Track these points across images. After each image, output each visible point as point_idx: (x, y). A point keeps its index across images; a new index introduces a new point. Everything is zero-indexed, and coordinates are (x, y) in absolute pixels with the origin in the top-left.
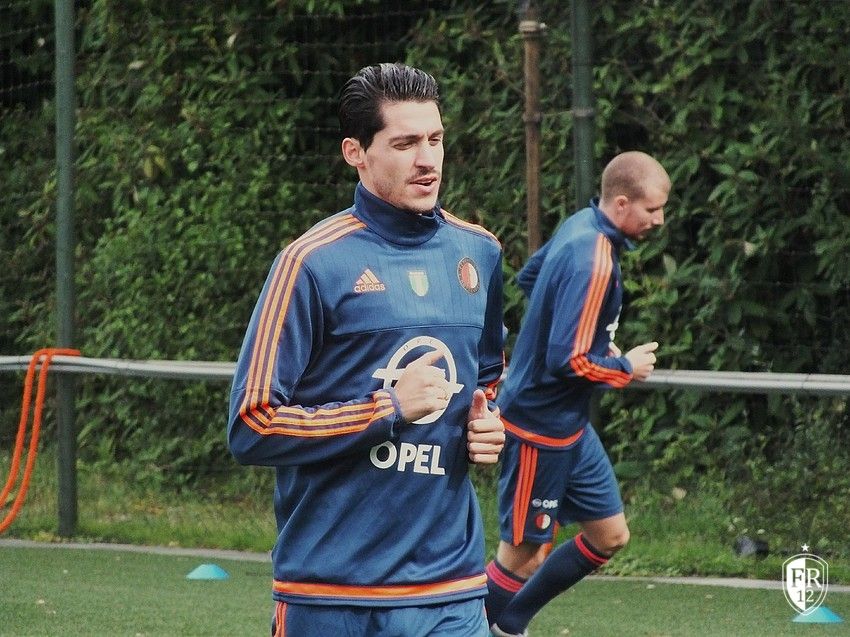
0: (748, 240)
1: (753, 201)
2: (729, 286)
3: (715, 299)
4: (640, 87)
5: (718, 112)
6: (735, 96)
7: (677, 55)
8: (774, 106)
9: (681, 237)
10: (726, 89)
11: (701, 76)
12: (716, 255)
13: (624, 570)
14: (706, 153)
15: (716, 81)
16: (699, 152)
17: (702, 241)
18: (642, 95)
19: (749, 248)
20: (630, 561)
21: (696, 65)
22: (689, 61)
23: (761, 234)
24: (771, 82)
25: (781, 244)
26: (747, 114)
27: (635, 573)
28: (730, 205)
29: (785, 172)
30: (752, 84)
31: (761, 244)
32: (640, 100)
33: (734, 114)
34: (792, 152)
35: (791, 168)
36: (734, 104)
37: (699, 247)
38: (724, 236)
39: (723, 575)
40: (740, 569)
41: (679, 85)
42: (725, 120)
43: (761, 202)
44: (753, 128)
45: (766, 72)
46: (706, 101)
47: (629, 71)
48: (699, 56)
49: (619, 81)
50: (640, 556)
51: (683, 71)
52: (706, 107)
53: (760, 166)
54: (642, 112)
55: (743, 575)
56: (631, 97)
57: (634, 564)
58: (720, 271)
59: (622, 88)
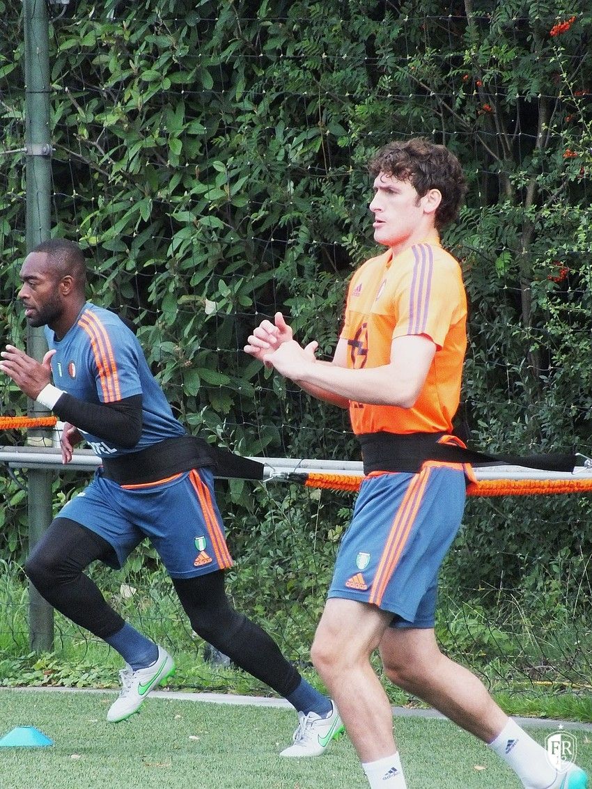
0: (209, 297)
1: (216, 251)
2: (185, 352)
3: (170, 367)
4: (84, 116)
5: (177, 148)
6: (197, 128)
7: (130, 80)
8: (244, 141)
9: (129, 294)
10: (186, 120)
11: (156, 105)
12: (170, 314)
13: (81, 682)
14: (161, 194)
15: (175, 110)
16: (153, 195)
17: (152, 298)
18: (87, 126)
19: (211, 308)
20: (87, 670)
21: (152, 91)
22: (144, 86)
23: (224, 290)
24: (239, 112)
25: (248, 302)
26: (209, 149)
27: (95, 685)
28: (189, 255)
29: (255, 217)
30: (216, 114)
31: (223, 302)
32: (84, 133)
33: (195, 150)
34: (264, 195)
35: (262, 213)
36: (194, 136)
37: (149, 306)
38: (179, 293)
39: (200, 689)
40: (219, 682)
41: (133, 115)
42: (184, 156)
43: (225, 253)
44: (218, 165)
45: (234, 100)
46: (162, 134)
47: (72, 99)
48: (156, 81)
49: (60, 110)
50: (100, 665)
51: (137, 99)
52: (162, 142)
53: (226, 211)
54: (86, 147)
55: (222, 689)
56: (75, 128)
57: (94, 673)
58: (174, 334)
59: (64, 118)
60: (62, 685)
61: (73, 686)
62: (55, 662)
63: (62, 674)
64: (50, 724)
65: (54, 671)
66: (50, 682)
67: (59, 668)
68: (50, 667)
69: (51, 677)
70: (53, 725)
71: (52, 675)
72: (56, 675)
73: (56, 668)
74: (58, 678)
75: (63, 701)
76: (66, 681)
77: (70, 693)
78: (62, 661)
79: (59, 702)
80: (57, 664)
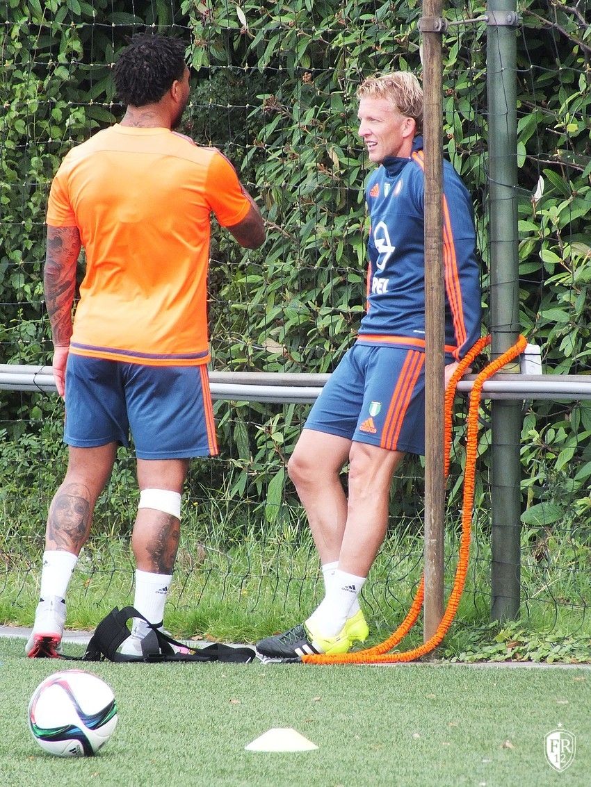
13: (552, 656)
20: (560, 641)
27: (568, 660)
57: (567, 645)
60: (530, 660)
61: (542, 661)
62: (521, 632)
63: (529, 647)
64: (511, 706)
65: (520, 644)
66: (514, 657)
67: (526, 640)
68: (514, 638)
69: (515, 650)
70: (515, 707)
71: (517, 648)
72: (522, 648)
73: (522, 639)
74: (525, 652)
75: (528, 679)
76: (534, 656)
77: (538, 670)
78: (529, 632)
79: (524, 680)
80: (524, 635)
